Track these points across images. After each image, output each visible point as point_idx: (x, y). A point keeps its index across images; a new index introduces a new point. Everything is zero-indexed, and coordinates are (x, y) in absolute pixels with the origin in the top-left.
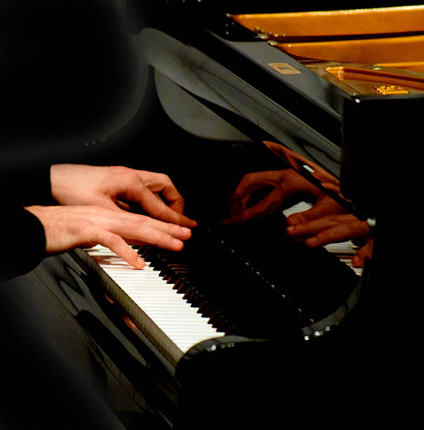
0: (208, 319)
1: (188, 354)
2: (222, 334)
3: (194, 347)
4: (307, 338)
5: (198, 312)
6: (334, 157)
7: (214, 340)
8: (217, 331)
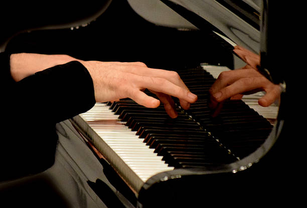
0: (162, 157)
1: (146, 183)
2: (172, 168)
3: (152, 178)
4: (234, 172)
5: (155, 152)
6: (255, 38)
7: (166, 173)
8: (169, 166)
